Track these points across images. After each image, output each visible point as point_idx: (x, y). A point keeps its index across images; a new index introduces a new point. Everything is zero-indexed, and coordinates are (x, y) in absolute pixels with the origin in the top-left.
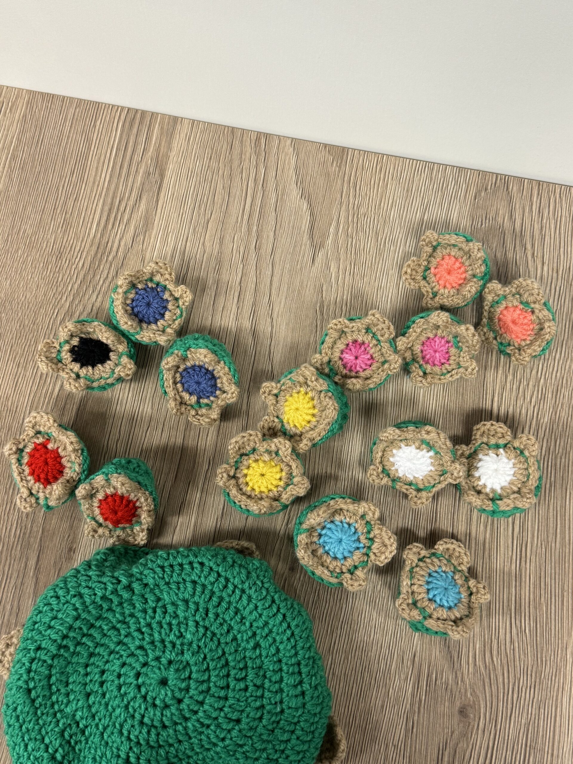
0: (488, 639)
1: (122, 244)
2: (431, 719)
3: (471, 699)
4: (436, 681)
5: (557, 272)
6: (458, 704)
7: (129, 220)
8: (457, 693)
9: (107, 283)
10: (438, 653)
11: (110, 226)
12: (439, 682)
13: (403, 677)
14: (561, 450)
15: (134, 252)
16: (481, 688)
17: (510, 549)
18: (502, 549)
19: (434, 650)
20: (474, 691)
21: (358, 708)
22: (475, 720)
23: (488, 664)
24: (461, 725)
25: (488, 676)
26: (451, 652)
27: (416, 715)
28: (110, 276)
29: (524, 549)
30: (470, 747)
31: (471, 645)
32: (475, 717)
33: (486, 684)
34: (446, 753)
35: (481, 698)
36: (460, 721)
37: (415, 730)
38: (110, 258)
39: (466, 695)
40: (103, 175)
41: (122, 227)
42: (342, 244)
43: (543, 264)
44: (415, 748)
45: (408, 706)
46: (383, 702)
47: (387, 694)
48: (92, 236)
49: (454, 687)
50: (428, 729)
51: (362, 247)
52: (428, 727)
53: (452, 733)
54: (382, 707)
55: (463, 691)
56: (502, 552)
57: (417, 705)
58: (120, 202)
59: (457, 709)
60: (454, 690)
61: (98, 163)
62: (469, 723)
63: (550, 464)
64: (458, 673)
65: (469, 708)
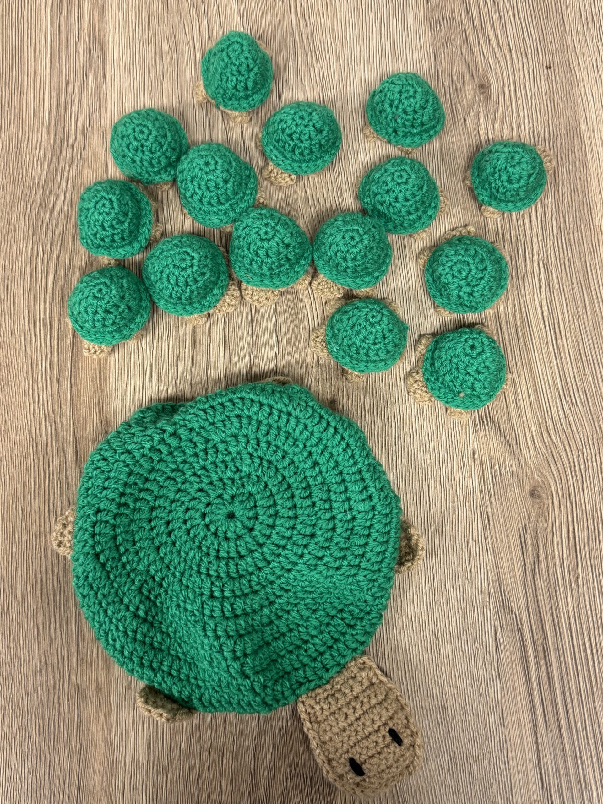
0: (542, 420)
1: (79, 125)
2: (505, 507)
3: (539, 480)
4: (500, 471)
5: (526, 56)
6: (528, 488)
7: (80, 100)
8: (525, 478)
9: (74, 167)
10: (495, 445)
11: (62, 111)
12: (503, 472)
13: (467, 475)
14: (571, 226)
15: (93, 131)
16: (547, 467)
17: (544, 331)
18: (536, 333)
19: (491, 443)
20: (540, 472)
21: (430, 515)
22: (548, 499)
23: (547, 444)
24: (536, 506)
25: (550, 455)
26: (508, 441)
27: (489, 507)
28: (75, 160)
29: (557, 328)
30: (550, 525)
31: (527, 430)
32: (547, 496)
33: (551, 463)
34: (528, 537)
35: (548, 477)
36: (534, 503)
37: (491, 522)
38: (71, 142)
39: (533, 478)
40: (43, 63)
41: (75, 109)
42: (305, 76)
43: (510, 51)
44: (496, 538)
45: (479, 500)
46: (454, 502)
47: (455, 495)
48: (46, 124)
49: (520, 472)
50: (504, 518)
51: (325, 73)
52: (504, 516)
53: (529, 516)
54: (454, 507)
55: (529, 474)
56: (536, 335)
57: (487, 498)
58: (66, 85)
59: (528, 492)
60: (520, 476)
61: (35, 52)
62: (543, 503)
63: (564, 241)
64: (521, 458)
65: (540, 489)
